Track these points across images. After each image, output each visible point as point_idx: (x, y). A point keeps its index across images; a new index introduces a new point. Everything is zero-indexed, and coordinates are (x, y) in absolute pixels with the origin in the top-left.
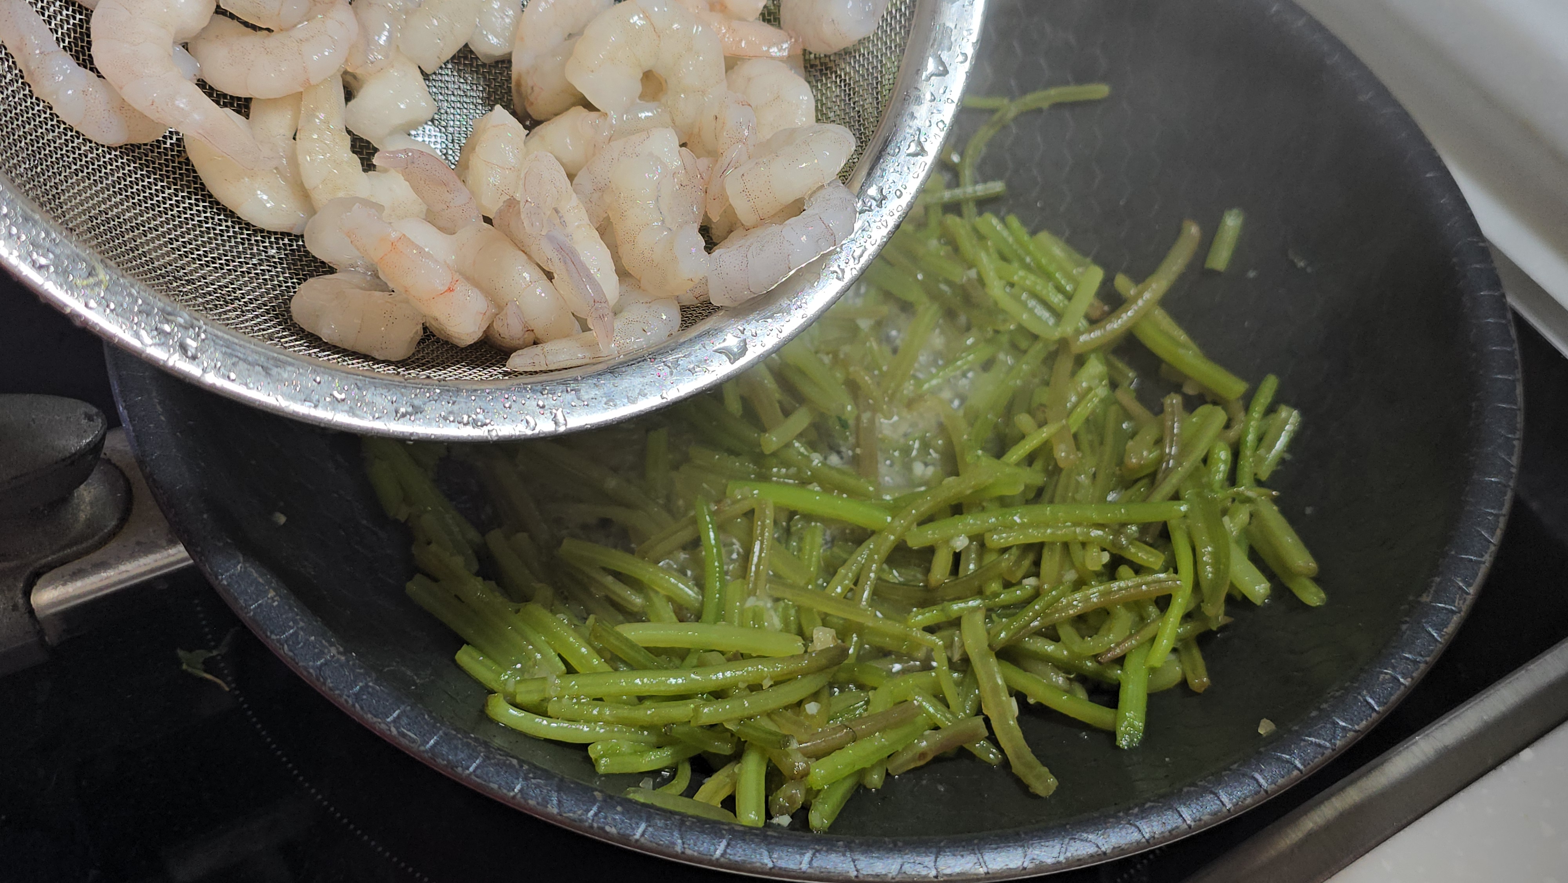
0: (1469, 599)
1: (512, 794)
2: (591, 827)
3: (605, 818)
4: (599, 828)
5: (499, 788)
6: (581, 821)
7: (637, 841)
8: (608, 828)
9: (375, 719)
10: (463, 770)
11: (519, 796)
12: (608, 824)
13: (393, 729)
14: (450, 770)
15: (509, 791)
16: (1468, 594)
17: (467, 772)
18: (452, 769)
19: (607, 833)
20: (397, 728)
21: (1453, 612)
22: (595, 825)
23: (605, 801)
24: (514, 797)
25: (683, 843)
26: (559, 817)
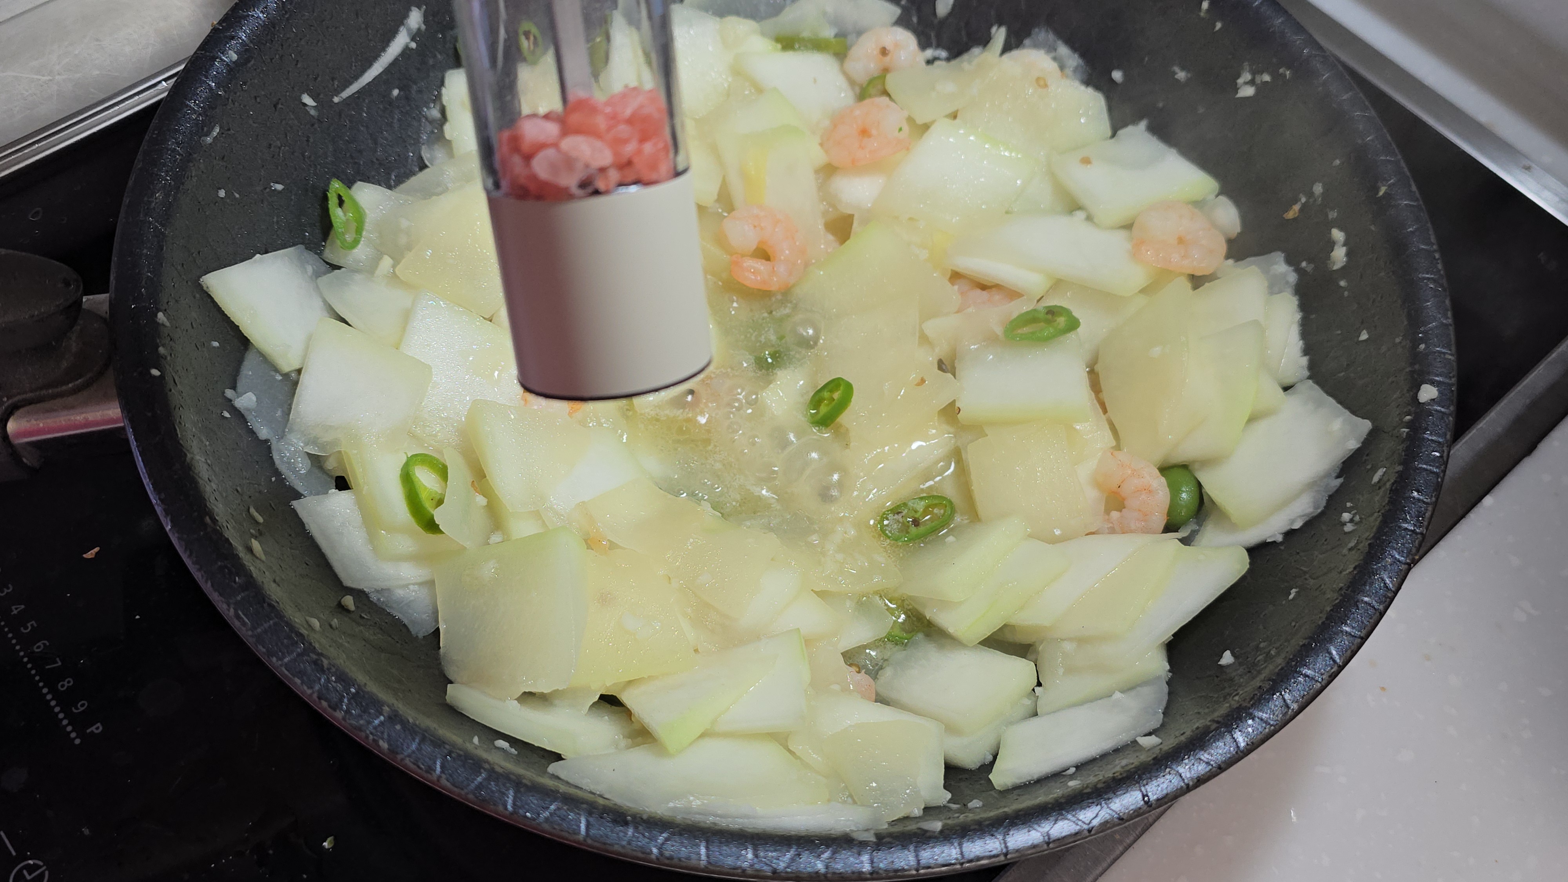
1: (309, 692)
2: (367, 737)
3: (382, 733)
4: (374, 740)
5: (303, 682)
6: (361, 730)
7: (402, 760)
8: (381, 743)
9: (220, 598)
10: (277, 661)
11: (315, 696)
12: (383, 739)
13: (232, 610)
14: (266, 657)
15: (308, 688)
17: (280, 662)
18: (268, 657)
19: (379, 746)
20: (236, 610)
22: (371, 737)
23: (390, 718)
24: (311, 695)
25: (442, 772)
26: (343, 722)
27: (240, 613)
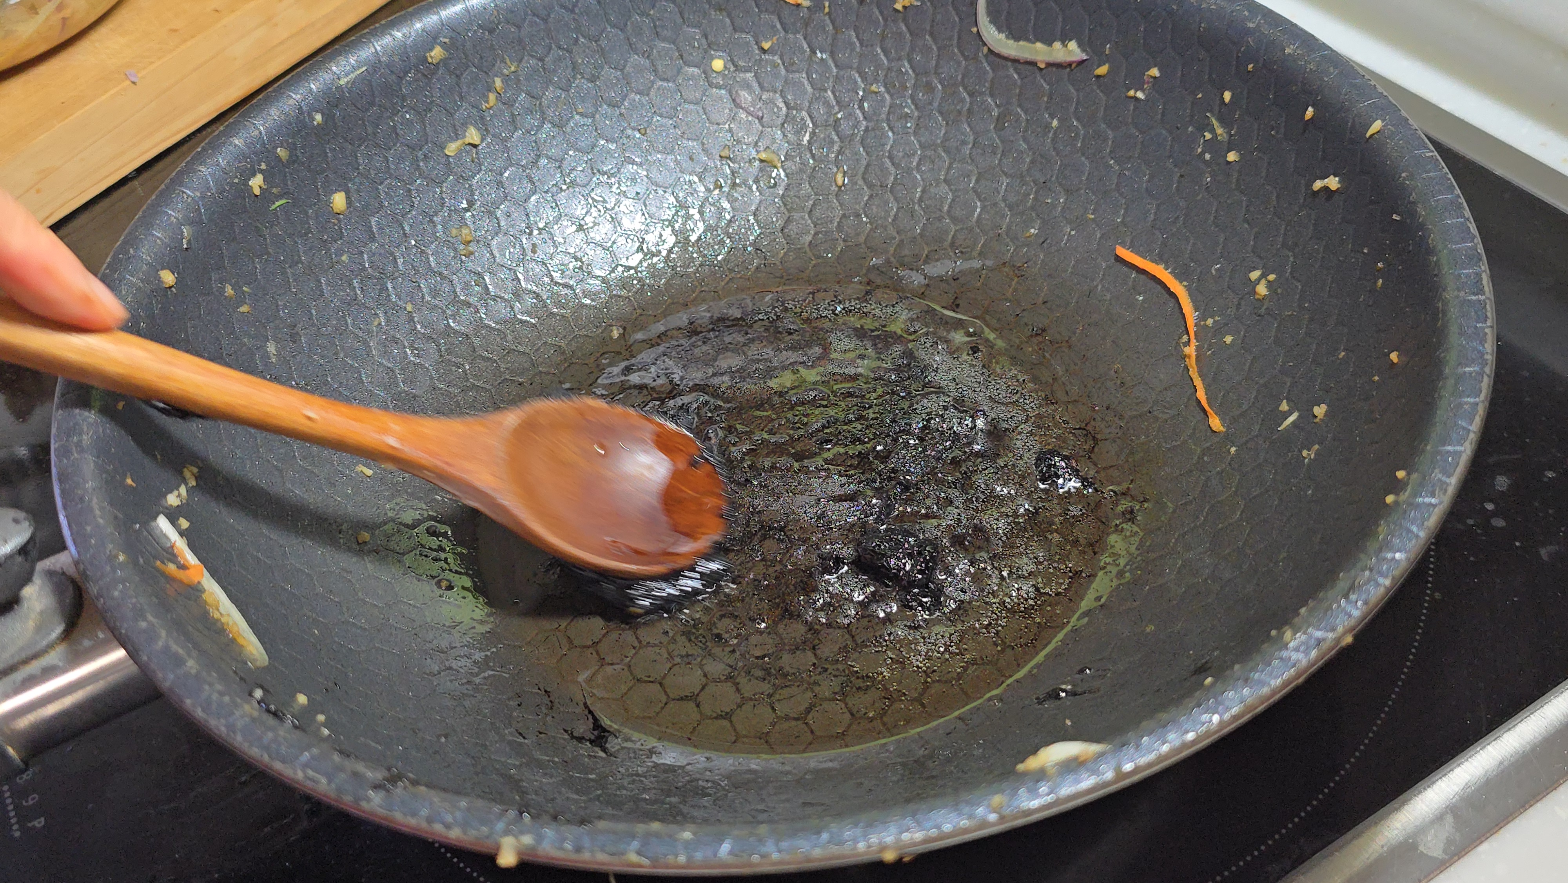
0: (1451, 490)
1: (416, 823)
9: (282, 766)
11: (424, 824)
13: (300, 774)
14: (352, 805)
16: (1447, 484)
17: (371, 807)
18: (356, 805)
20: (304, 772)
21: (1434, 506)
24: (418, 826)
27: (310, 773)
